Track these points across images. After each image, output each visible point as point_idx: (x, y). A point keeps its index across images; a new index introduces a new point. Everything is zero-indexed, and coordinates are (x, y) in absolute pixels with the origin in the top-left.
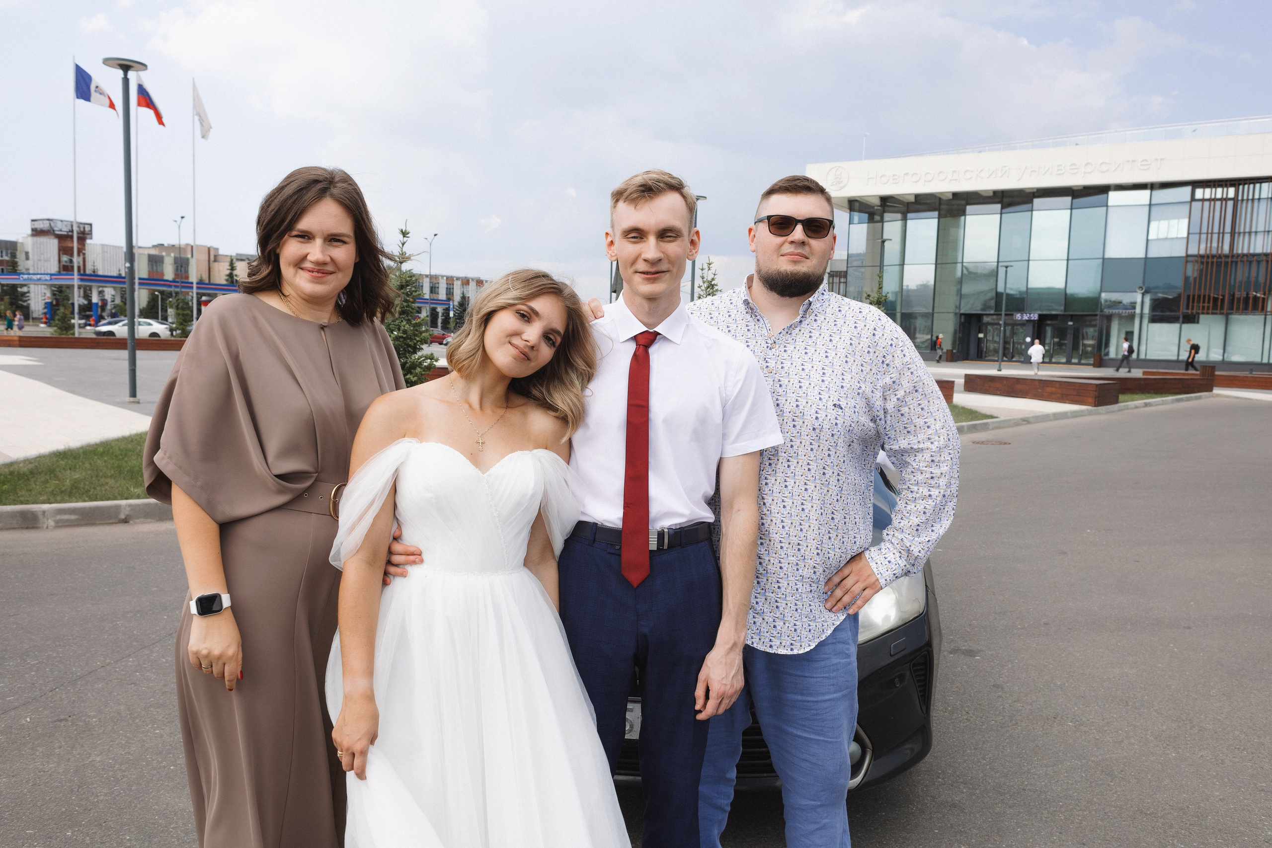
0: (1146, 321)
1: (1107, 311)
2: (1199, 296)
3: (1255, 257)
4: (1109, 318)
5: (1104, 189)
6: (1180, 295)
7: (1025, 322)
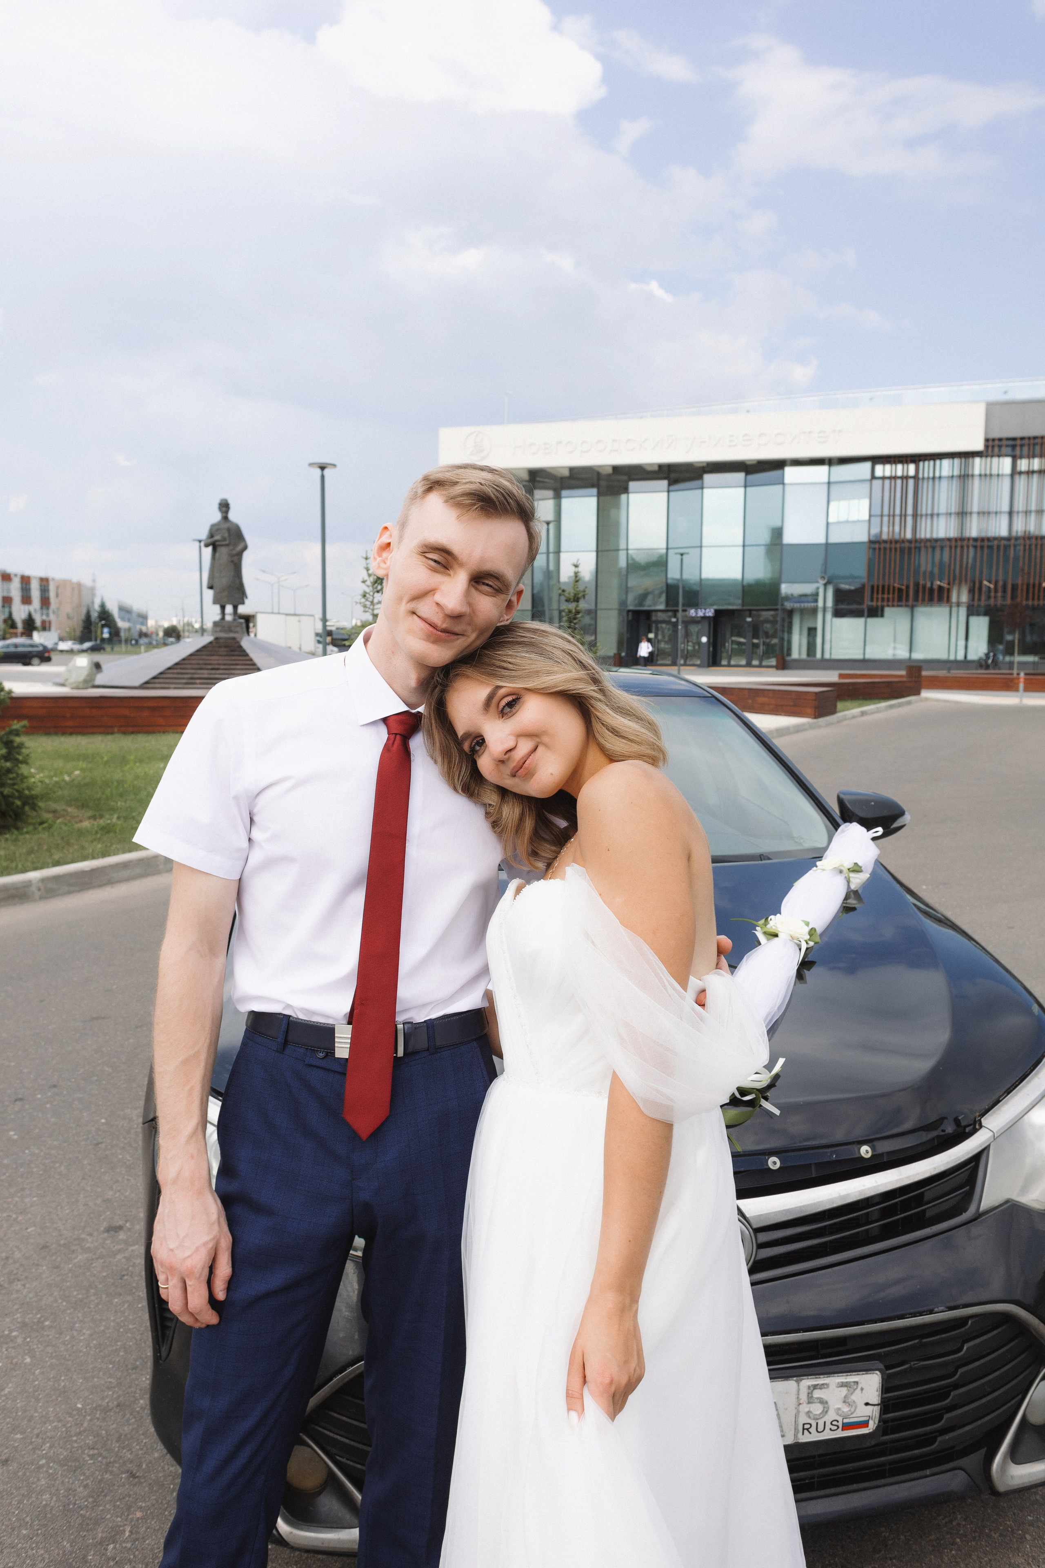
0: (829, 615)
1: (788, 605)
2: (883, 587)
3: (939, 543)
4: (790, 613)
5: (779, 465)
6: (863, 586)
7: (699, 619)
